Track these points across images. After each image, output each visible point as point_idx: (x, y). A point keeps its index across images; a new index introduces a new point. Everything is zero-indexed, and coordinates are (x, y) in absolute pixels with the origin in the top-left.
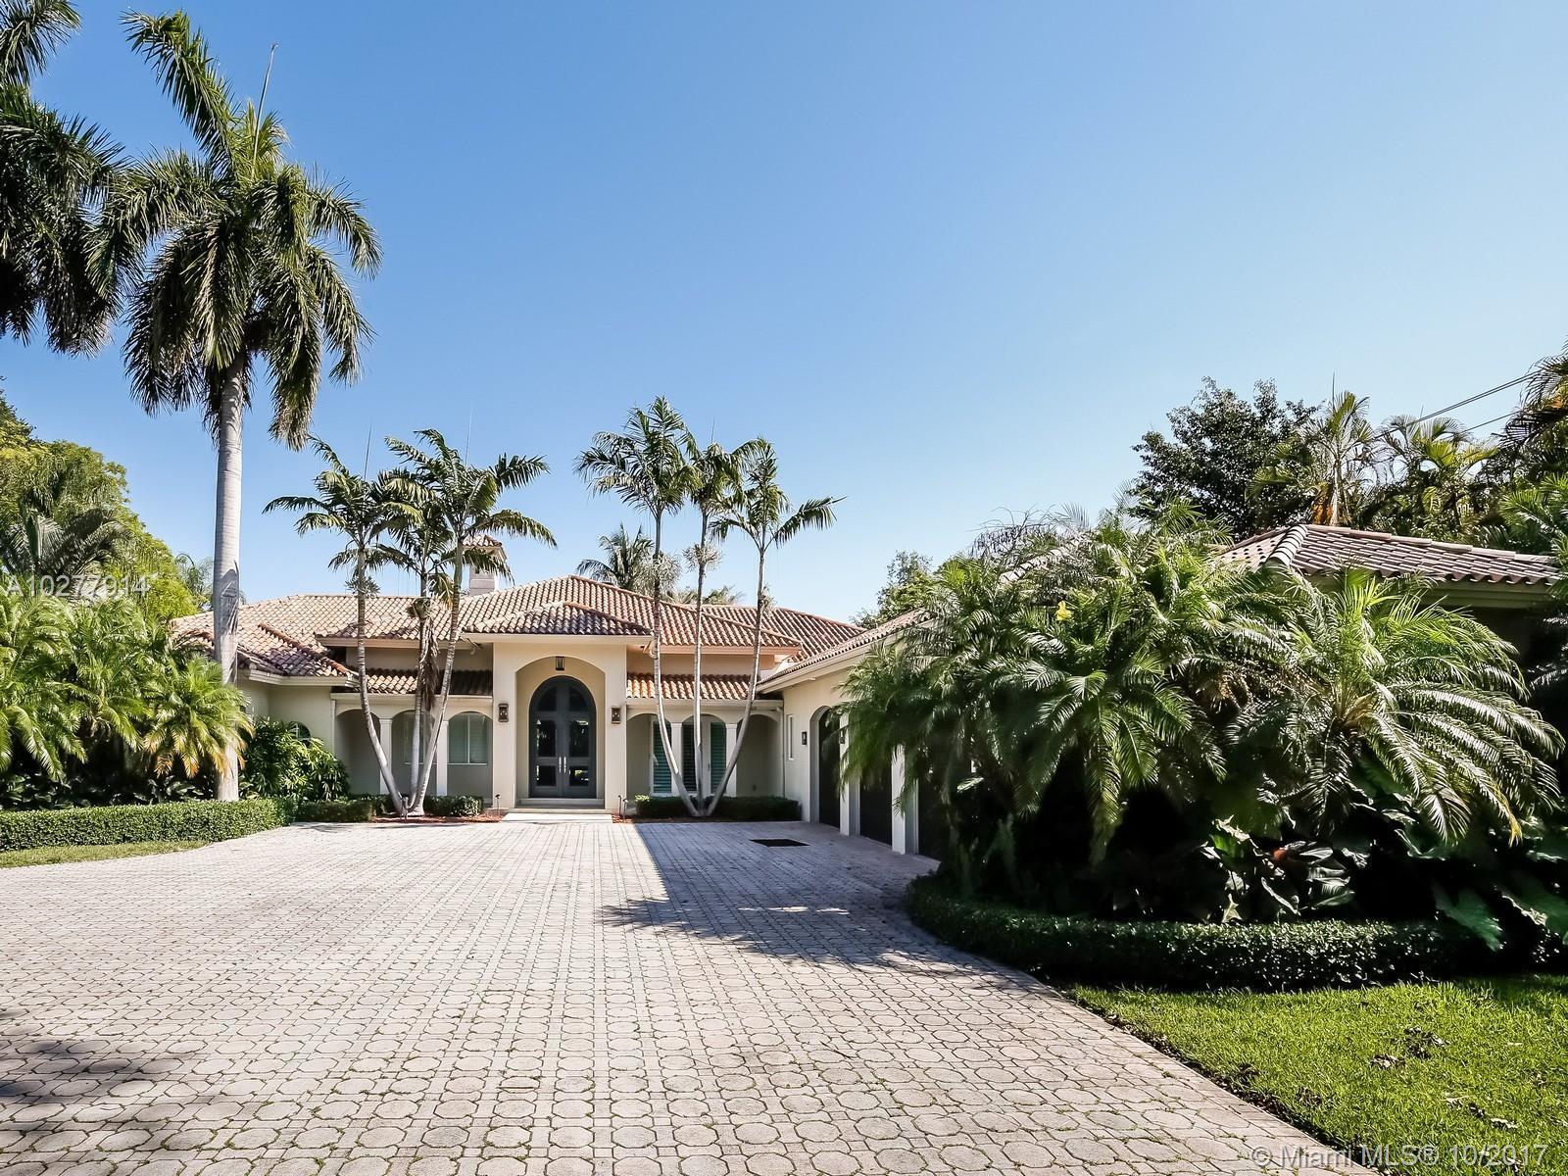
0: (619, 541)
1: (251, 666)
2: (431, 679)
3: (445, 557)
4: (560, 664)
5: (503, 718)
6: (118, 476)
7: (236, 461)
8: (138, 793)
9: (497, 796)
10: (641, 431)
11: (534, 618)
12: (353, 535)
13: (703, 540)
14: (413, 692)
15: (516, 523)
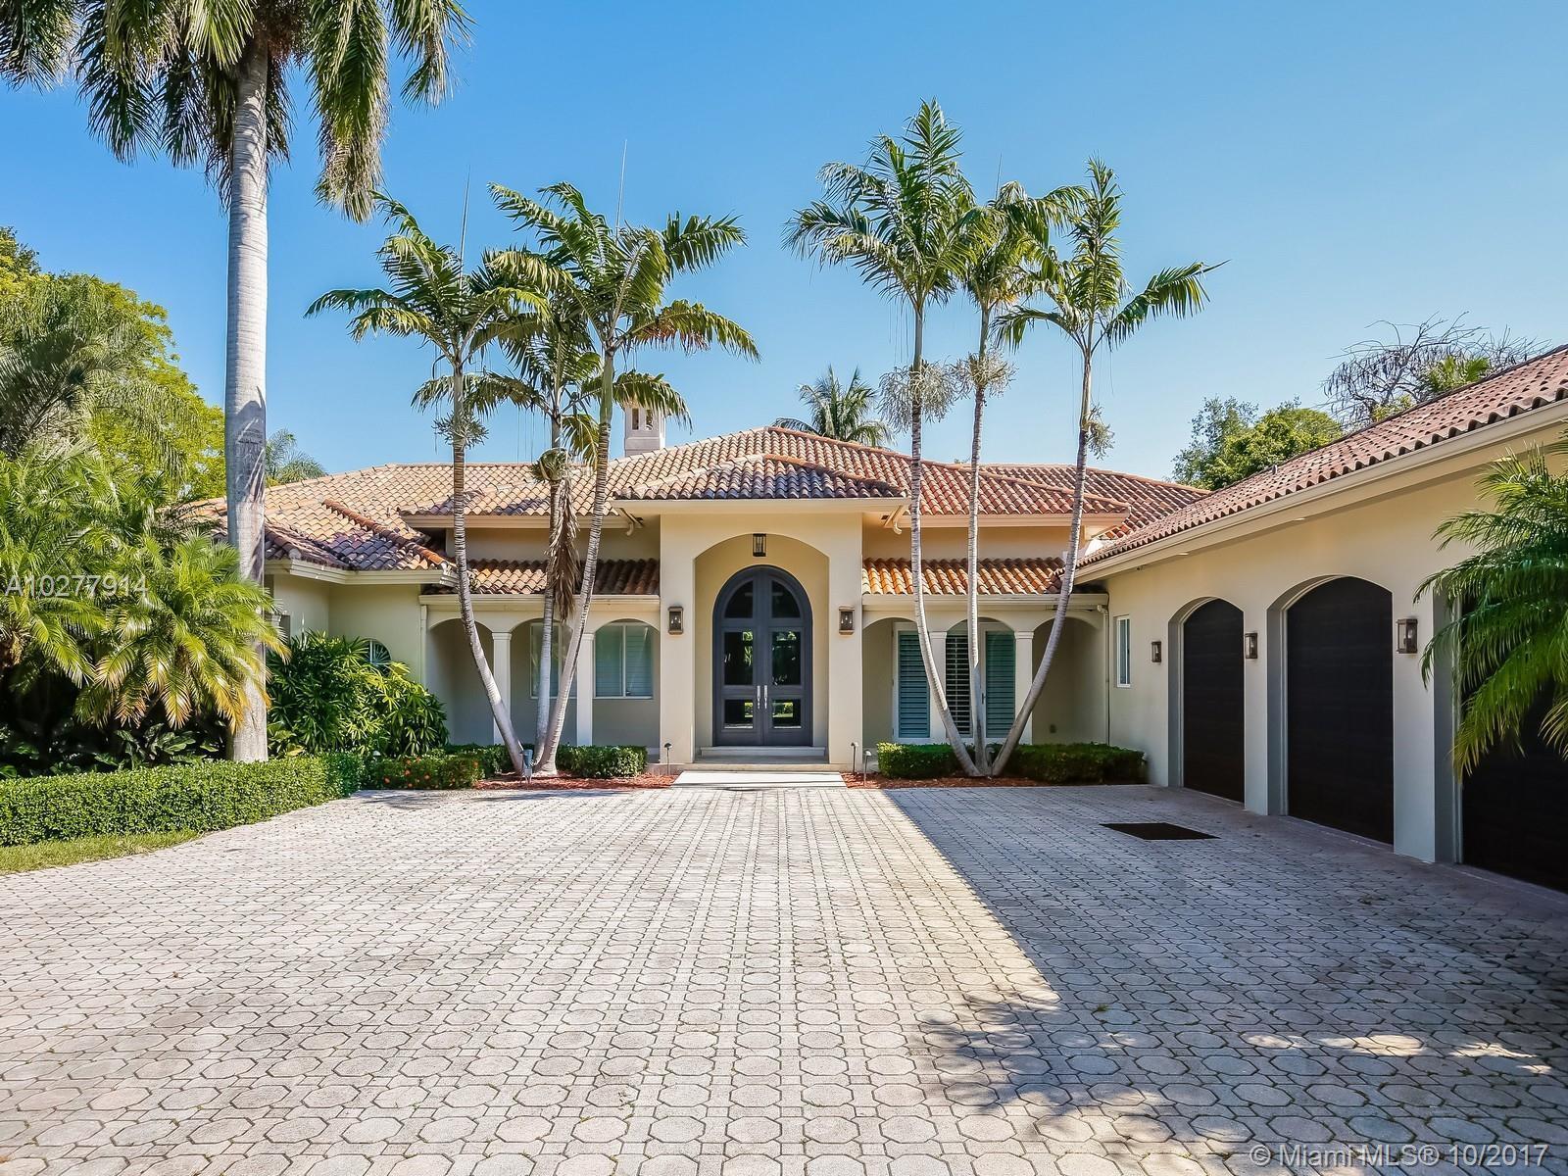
0: (827, 391)
1: (293, 553)
2: (567, 571)
3: (587, 388)
4: (759, 543)
5: (676, 628)
6: (156, 321)
7: (257, 229)
8: (102, 752)
9: (667, 745)
10: (891, 172)
11: (721, 477)
12: (445, 346)
13: (983, 347)
14: (542, 592)
15: (696, 325)
